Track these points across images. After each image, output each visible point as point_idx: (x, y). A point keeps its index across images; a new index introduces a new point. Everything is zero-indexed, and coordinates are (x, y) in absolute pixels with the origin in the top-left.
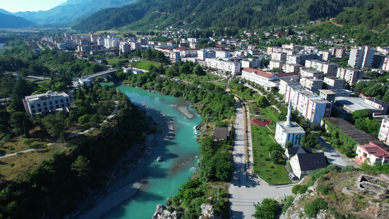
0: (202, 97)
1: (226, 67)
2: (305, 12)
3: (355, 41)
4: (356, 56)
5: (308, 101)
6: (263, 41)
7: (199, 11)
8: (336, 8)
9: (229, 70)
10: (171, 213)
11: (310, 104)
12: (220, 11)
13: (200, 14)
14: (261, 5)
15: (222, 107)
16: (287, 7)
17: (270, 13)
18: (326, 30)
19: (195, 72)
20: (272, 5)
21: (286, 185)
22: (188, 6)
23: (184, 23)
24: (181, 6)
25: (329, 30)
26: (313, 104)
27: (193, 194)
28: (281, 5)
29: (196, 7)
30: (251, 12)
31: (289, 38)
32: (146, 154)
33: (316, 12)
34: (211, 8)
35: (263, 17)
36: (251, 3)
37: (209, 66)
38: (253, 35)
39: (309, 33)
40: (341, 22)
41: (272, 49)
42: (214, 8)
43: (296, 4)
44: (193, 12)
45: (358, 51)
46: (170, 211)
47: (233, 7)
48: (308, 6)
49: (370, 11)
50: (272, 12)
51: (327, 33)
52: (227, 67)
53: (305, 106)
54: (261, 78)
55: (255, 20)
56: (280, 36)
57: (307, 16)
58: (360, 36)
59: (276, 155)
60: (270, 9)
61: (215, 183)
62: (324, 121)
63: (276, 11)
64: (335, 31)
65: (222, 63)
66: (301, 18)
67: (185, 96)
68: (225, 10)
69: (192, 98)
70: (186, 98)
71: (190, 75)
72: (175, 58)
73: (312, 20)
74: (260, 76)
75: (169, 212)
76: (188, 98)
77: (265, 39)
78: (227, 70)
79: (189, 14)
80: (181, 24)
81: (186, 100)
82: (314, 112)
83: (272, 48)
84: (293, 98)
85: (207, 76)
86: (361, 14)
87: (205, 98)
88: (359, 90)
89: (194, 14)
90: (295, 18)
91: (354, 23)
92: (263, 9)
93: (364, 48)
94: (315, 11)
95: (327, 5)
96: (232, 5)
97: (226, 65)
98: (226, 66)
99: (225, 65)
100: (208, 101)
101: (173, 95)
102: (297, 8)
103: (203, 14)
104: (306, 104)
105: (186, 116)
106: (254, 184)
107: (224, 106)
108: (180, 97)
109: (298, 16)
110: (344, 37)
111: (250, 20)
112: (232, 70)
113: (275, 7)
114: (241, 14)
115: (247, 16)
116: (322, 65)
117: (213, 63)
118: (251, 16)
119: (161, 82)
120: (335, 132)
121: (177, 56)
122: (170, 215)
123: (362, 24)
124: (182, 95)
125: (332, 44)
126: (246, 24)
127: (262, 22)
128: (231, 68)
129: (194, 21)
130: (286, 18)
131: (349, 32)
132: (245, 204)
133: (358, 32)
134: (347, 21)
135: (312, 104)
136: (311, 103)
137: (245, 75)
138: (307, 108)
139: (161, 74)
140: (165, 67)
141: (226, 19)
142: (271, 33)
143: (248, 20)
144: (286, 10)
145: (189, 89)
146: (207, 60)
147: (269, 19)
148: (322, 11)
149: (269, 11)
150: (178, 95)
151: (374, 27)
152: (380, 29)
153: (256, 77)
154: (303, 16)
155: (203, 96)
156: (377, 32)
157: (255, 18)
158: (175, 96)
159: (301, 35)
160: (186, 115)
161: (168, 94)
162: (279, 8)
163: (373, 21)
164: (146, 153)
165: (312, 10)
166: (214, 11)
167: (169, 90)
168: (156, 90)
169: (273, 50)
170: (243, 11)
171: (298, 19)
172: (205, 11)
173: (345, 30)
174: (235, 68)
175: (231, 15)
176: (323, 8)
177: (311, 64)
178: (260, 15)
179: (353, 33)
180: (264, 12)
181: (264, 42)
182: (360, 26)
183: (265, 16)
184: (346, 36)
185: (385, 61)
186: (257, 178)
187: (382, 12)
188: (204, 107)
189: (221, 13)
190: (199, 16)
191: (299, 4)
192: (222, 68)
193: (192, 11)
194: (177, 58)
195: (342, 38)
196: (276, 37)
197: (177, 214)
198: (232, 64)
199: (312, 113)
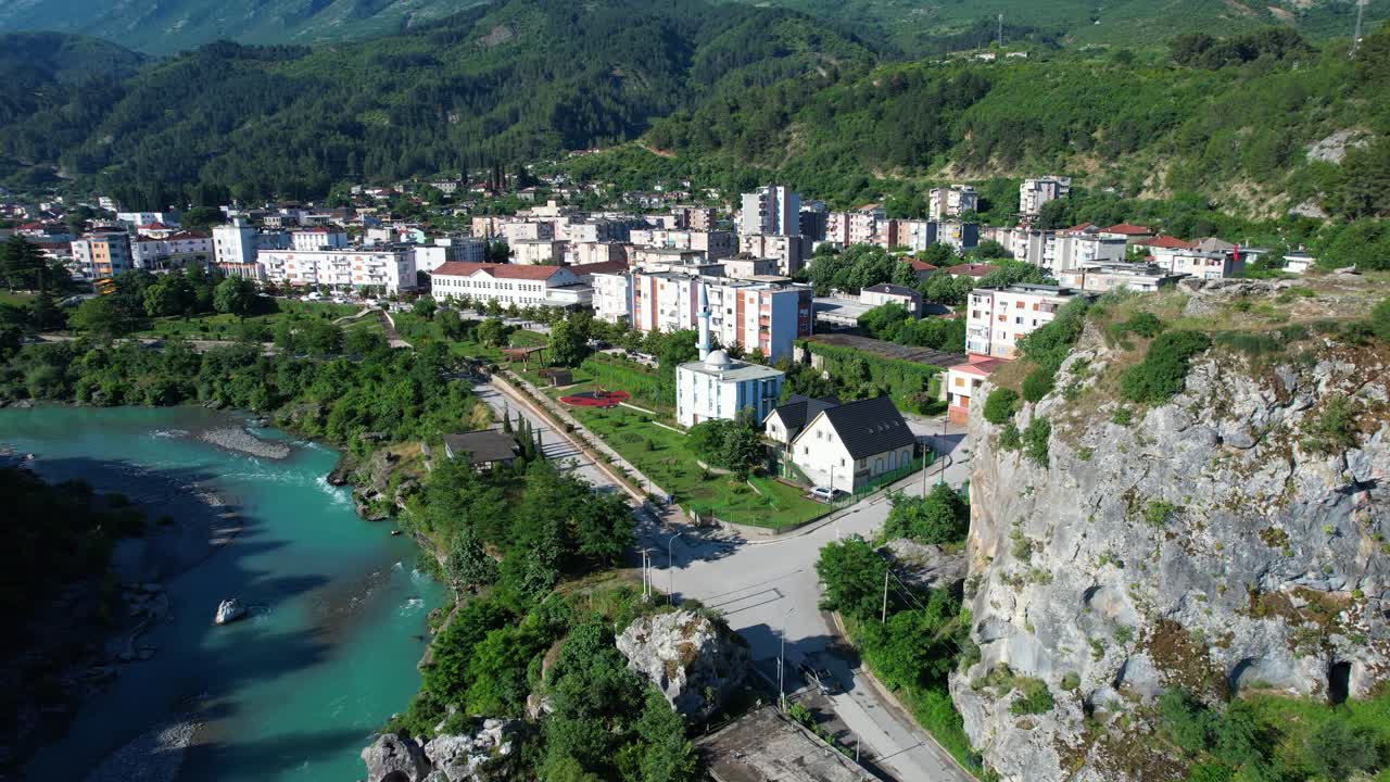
0: (297, 384)
1: (360, 273)
2: (547, 124)
3: (723, 195)
4: (761, 214)
5: (740, 296)
6: (442, 210)
7: (128, 128)
8: (629, 120)
9: (376, 282)
10: (474, 737)
11: (747, 305)
12: (227, 128)
13: (137, 141)
14: (385, 107)
15: (410, 393)
16: (478, 113)
17: (426, 134)
18: (630, 169)
19: (225, 307)
20: (428, 108)
21: (828, 519)
22: (68, 109)
23: (60, 175)
24: (33, 108)
25: (639, 167)
26: (761, 301)
27: (522, 644)
28: (458, 110)
29: (106, 113)
30: (356, 131)
31: (528, 196)
32: (144, 613)
33: (578, 126)
34: (181, 116)
35: (403, 147)
36: (346, 100)
37: (278, 279)
38: (394, 194)
39: (582, 179)
40: (667, 145)
41: (492, 223)
42: (197, 116)
43: (507, 107)
44: (99, 133)
45: (762, 198)
46: (465, 732)
47: (278, 115)
48: (550, 110)
49: (734, 115)
50: (433, 129)
51: (636, 176)
52: (366, 270)
53: (732, 319)
54: (516, 287)
55: (377, 154)
56: (495, 192)
57: (552, 138)
58: (732, 180)
59: (744, 445)
60: (421, 121)
61: (585, 580)
62: (805, 347)
63: (444, 127)
64: (658, 171)
65: (340, 257)
66: (536, 143)
67: (211, 392)
68: (248, 126)
69: (253, 395)
70: (219, 402)
71: (206, 320)
72: (108, 259)
73: (571, 148)
74: (508, 281)
75: (461, 738)
76: (227, 401)
77: (442, 200)
78: (367, 281)
79: (81, 139)
80: (51, 178)
81: (220, 408)
82: (769, 323)
83: (488, 220)
84: (675, 308)
85: (286, 314)
86: (713, 123)
87: (309, 384)
88: (826, 279)
89: (108, 140)
90: (518, 144)
91: (702, 146)
92: (397, 120)
93: (776, 191)
94: (573, 122)
95: (603, 109)
96: (272, 110)
97: (359, 263)
98: (359, 268)
99: (355, 264)
100: (330, 389)
101: (148, 400)
102: (515, 118)
103: (150, 138)
104: (730, 311)
105: (256, 457)
106: (727, 547)
107: (418, 387)
108: (188, 405)
109: (526, 136)
110: (687, 184)
111: (360, 155)
112: (385, 279)
113: (439, 115)
114: (319, 136)
115: (343, 140)
116: (686, 236)
117: (297, 265)
118: (358, 142)
119: (60, 358)
120: (858, 361)
121: (118, 251)
122: (476, 748)
123: (723, 149)
124: (194, 393)
125: (663, 206)
126: (348, 171)
127: (404, 162)
128: (381, 271)
129: (113, 168)
130: (489, 146)
131: (699, 172)
132: (746, 603)
133: (722, 170)
134: (685, 143)
135: (756, 301)
136: (752, 301)
137: (444, 288)
138: (740, 321)
139: (48, 332)
140: (59, 302)
141: (261, 154)
142: (458, 183)
143: (351, 154)
144: (478, 122)
145: (225, 367)
146: (264, 257)
147: (429, 153)
148: (594, 126)
149: (418, 126)
150: (172, 396)
151: (757, 156)
152: (773, 160)
153: (493, 286)
154: (540, 137)
155: (302, 378)
156: (768, 167)
157: (377, 151)
158: (157, 402)
159: (561, 186)
160: (255, 452)
161: (117, 398)
162: (453, 118)
163: (751, 140)
164: (136, 609)
165: (566, 120)
166: (200, 131)
167: (121, 382)
168: (38, 397)
169: (495, 226)
170: (327, 127)
171: (527, 147)
172: (160, 129)
173: (685, 166)
174: (400, 272)
175: (281, 141)
176: (594, 116)
177: (652, 240)
178: (393, 141)
179: (709, 172)
180: (403, 129)
181: (445, 213)
182: (720, 155)
183: (411, 141)
184: (692, 182)
185: (830, 225)
186: (718, 527)
187: (767, 117)
188: (324, 412)
189: (235, 135)
190: (130, 147)
191: (518, 104)
192: (344, 280)
193: (90, 130)
194: (119, 261)
195: (684, 188)
196: (482, 195)
197: (505, 731)
198: (383, 257)
199: (763, 328)
